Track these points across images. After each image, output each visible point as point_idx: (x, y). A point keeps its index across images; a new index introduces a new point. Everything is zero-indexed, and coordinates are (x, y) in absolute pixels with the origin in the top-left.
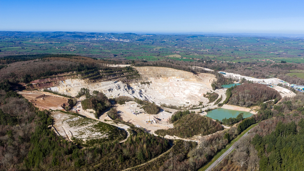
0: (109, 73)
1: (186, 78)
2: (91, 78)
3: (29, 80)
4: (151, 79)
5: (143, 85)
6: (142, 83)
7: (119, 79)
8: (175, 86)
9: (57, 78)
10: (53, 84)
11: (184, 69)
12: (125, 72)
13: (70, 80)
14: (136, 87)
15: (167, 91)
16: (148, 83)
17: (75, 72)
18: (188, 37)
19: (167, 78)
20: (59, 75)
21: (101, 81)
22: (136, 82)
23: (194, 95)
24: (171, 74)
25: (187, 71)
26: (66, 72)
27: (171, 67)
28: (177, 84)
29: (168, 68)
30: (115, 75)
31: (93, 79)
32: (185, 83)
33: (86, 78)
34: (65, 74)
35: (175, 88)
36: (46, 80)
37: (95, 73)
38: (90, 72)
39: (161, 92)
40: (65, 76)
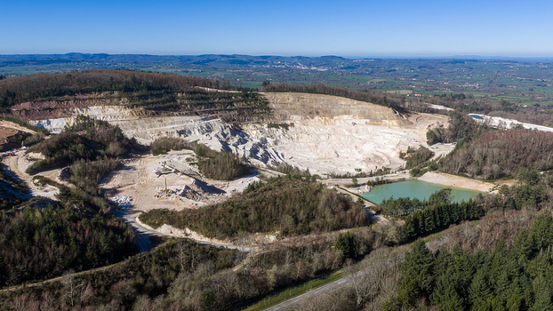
0: (197, 99)
1: (376, 119)
2: (150, 106)
3: (10, 103)
4: (296, 119)
5: (274, 129)
6: (270, 126)
7: (220, 113)
8: (345, 135)
9: (71, 102)
10: (59, 114)
11: (374, 101)
12: (237, 102)
13: (101, 107)
14: (254, 132)
15: (325, 144)
16: (286, 126)
17: (116, 93)
18: (445, 63)
19: (332, 117)
20: (78, 96)
21: (173, 115)
22: (258, 123)
23: (380, 155)
24: (341, 111)
25: (380, 103)
26: (95, 91)
27: (346, 94)
28: (350, 131)
29: (337, 98)
30: (212, 105)
31: (155, 109)
32: (370, 128)
33: (137, 106)
34: (93, 95)
35: (342, 138)
36: (46, 105)
37: (163, 99)
38: (152, 95)
39: (309, 147)
40: (90, 99)
